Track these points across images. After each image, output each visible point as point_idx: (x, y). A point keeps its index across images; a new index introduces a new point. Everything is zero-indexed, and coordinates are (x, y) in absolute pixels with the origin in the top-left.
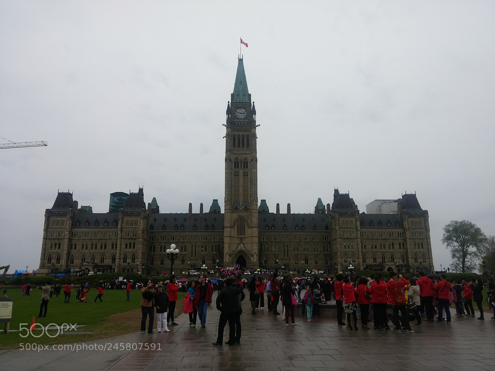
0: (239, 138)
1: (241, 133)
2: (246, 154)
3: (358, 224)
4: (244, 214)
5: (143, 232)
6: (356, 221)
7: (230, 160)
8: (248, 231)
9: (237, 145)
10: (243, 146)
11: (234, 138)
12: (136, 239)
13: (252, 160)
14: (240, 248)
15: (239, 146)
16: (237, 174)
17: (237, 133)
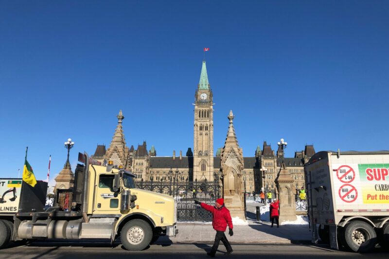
0: (202, 112)
1: (204, 109)
2: (206, 121)
3: (276, 164)
4: (205, 158)
5: (146, 169)
6: (274, 162)
7: (197, 126)
8: (208, 168)
9: (201, 116)
10: (205, 117)
11: (200, 112)
12: (141, 173)
13: (210, 125)
14: (202, 178)
15: (202, 117)
16: (201, 134)
17: (201, 109)
